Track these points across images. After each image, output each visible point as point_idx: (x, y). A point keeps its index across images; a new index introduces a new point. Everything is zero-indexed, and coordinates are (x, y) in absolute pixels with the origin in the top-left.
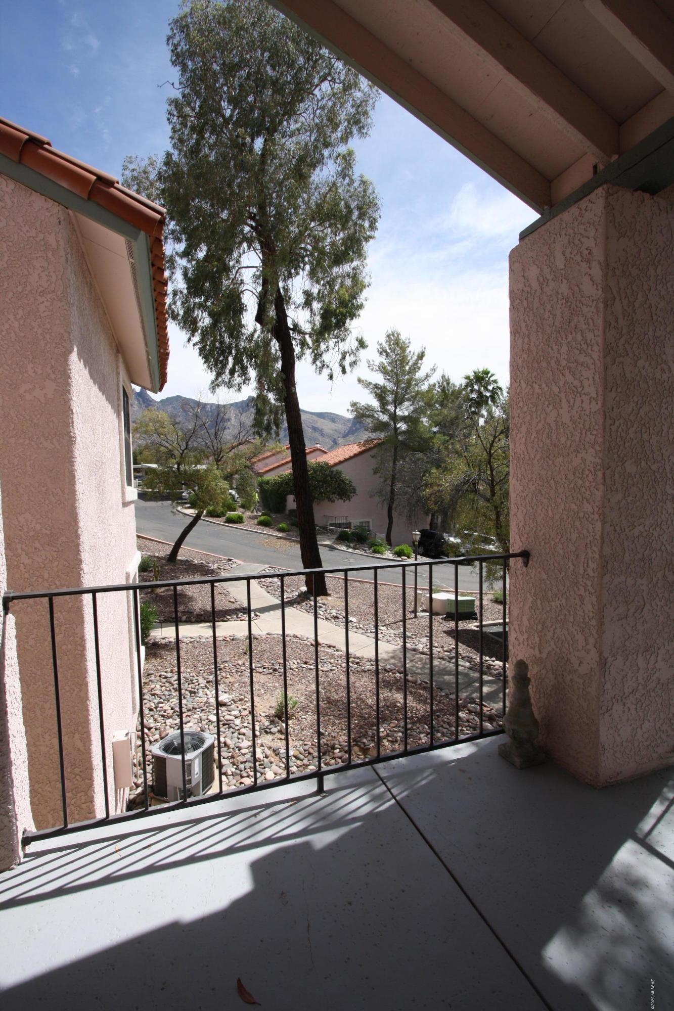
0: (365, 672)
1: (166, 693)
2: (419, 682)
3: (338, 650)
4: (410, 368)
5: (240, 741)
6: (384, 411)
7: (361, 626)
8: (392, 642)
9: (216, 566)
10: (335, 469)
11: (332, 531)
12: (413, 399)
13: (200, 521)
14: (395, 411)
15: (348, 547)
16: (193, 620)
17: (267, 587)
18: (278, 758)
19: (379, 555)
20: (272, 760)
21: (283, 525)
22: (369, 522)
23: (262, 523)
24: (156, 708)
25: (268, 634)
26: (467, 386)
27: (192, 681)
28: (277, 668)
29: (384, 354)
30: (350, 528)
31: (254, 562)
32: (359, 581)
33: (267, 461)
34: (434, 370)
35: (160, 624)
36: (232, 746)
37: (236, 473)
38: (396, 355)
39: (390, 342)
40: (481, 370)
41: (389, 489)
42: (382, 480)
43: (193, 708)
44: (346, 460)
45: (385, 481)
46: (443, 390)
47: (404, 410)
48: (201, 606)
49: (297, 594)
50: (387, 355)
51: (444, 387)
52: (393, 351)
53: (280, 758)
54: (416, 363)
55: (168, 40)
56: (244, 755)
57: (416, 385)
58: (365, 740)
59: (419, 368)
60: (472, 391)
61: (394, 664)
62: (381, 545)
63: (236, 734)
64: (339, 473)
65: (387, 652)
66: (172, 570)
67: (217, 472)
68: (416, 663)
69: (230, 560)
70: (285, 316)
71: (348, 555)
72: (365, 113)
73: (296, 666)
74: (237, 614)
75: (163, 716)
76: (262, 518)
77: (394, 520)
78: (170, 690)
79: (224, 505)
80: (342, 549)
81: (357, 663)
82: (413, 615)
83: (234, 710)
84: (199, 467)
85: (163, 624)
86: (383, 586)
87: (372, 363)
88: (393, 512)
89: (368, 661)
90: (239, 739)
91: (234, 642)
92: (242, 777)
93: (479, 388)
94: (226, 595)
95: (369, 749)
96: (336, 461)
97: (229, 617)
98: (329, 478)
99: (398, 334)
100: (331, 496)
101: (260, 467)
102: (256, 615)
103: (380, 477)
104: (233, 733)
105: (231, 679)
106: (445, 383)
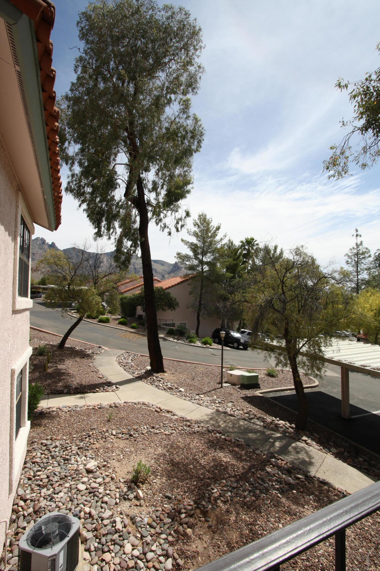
0: (195, 433)
1: (45, 460)
2: (233, 440)
3: (174, 415)
4: (211, 235)
5: (103, 510)
6: (196, 258)
7: (188, 395)
8: (210, 407)
9: (91, 351)
10: (166, 291)
11: (164, 328)
12: (213, 252)
13: (82, 321)
14: (202, 258)
15: (174, 338)
16: (72, 392)
17: (124, 366)
18: (134, 526)
19: (193, 344)
20: (130, 529)
21: (134, 324)
22: (185, 323)
23: (121, 323)
24: (34, 476)
25: (125, 402)
26: (242, 246)
27: (66, 448)
28: (132, 433)
29: (197, 226)
30: (174, 327)
31: (116, 349)
32: (183, 362)
33: (127, 285)
34: (225, 236)
35: (47, 396)
36: (96, 517)
37: (107, 292)
38: (204, 227)
39: (200, 219)
40: (249, 238)
41: (198, 304)
42: (194, 298)
43: (66, 476)
44: (173, 286)
45: (196, 299)
46: (229, 248)
47: (208, 258)
48: (78, 381)
49: (144, 371)
50: (199, 227)
51: (230, 246)
52: (202, 224)
53: (137, 527)
54: (215, 232)
55: (78, 23)
56: (105, 526)
57: (215, 244)
58: (204, 503)
59: (217, 235)
60: (245, 249)
61: (213, 425)
62: (193, 337)
63: (99, 503)
64: (169, 294)
65: (207, 415)
66: (61, 355)
67: (94, 290)
68: (228, 423)
69: (100, 347)
70: (144, 194)
71: (175, 344)
72: (196, 81)
73: (146, 431)
74: (104, 387)
75: (39, 485)
76: (122, 320)
77: (201, 322)
78: (48, 458)
79: (98, 311)
80: (170, 340)
81: (189, 426)
82: (220, 385)
83: (99, 477)
84: (82, 287)
85: (50, 396)
86: (199, 365)
87: (190, 230)
88: (200, 317)
89: (196, 423)
90: (102, 508)
91: (101, 410)
92: (104, 552)
93: (249, 248)
94: (96, 373)
95: (208, 511)
96: (167, 286)
97: (97, 389)
98: (163, 296)
99: (205, 216)
100: (164, 307)
101: (122, 289)
102: (117, 388)
103: (193, 297)
104: (97, 502)
105: (97, 445)
106: (230, 244)
